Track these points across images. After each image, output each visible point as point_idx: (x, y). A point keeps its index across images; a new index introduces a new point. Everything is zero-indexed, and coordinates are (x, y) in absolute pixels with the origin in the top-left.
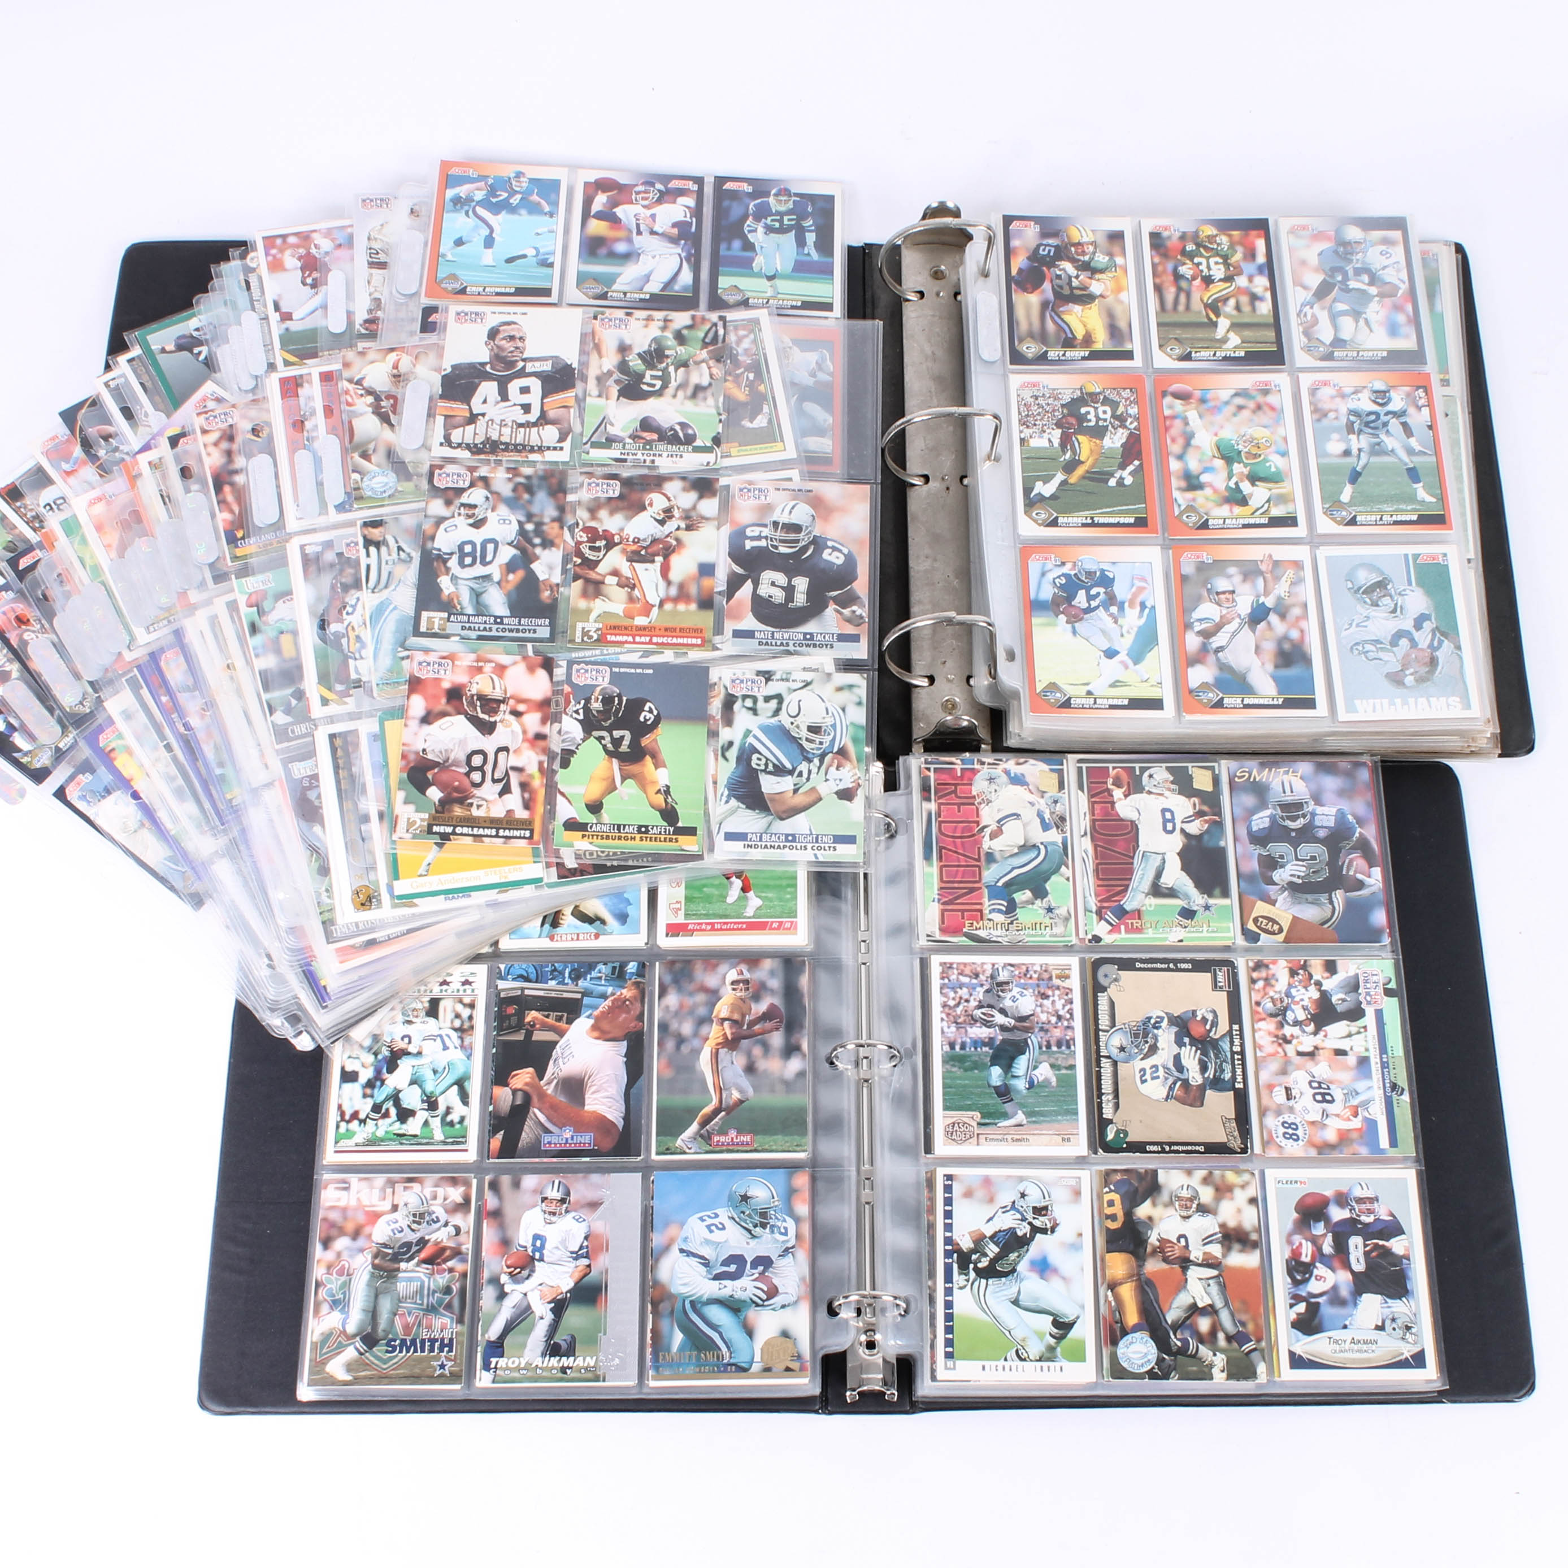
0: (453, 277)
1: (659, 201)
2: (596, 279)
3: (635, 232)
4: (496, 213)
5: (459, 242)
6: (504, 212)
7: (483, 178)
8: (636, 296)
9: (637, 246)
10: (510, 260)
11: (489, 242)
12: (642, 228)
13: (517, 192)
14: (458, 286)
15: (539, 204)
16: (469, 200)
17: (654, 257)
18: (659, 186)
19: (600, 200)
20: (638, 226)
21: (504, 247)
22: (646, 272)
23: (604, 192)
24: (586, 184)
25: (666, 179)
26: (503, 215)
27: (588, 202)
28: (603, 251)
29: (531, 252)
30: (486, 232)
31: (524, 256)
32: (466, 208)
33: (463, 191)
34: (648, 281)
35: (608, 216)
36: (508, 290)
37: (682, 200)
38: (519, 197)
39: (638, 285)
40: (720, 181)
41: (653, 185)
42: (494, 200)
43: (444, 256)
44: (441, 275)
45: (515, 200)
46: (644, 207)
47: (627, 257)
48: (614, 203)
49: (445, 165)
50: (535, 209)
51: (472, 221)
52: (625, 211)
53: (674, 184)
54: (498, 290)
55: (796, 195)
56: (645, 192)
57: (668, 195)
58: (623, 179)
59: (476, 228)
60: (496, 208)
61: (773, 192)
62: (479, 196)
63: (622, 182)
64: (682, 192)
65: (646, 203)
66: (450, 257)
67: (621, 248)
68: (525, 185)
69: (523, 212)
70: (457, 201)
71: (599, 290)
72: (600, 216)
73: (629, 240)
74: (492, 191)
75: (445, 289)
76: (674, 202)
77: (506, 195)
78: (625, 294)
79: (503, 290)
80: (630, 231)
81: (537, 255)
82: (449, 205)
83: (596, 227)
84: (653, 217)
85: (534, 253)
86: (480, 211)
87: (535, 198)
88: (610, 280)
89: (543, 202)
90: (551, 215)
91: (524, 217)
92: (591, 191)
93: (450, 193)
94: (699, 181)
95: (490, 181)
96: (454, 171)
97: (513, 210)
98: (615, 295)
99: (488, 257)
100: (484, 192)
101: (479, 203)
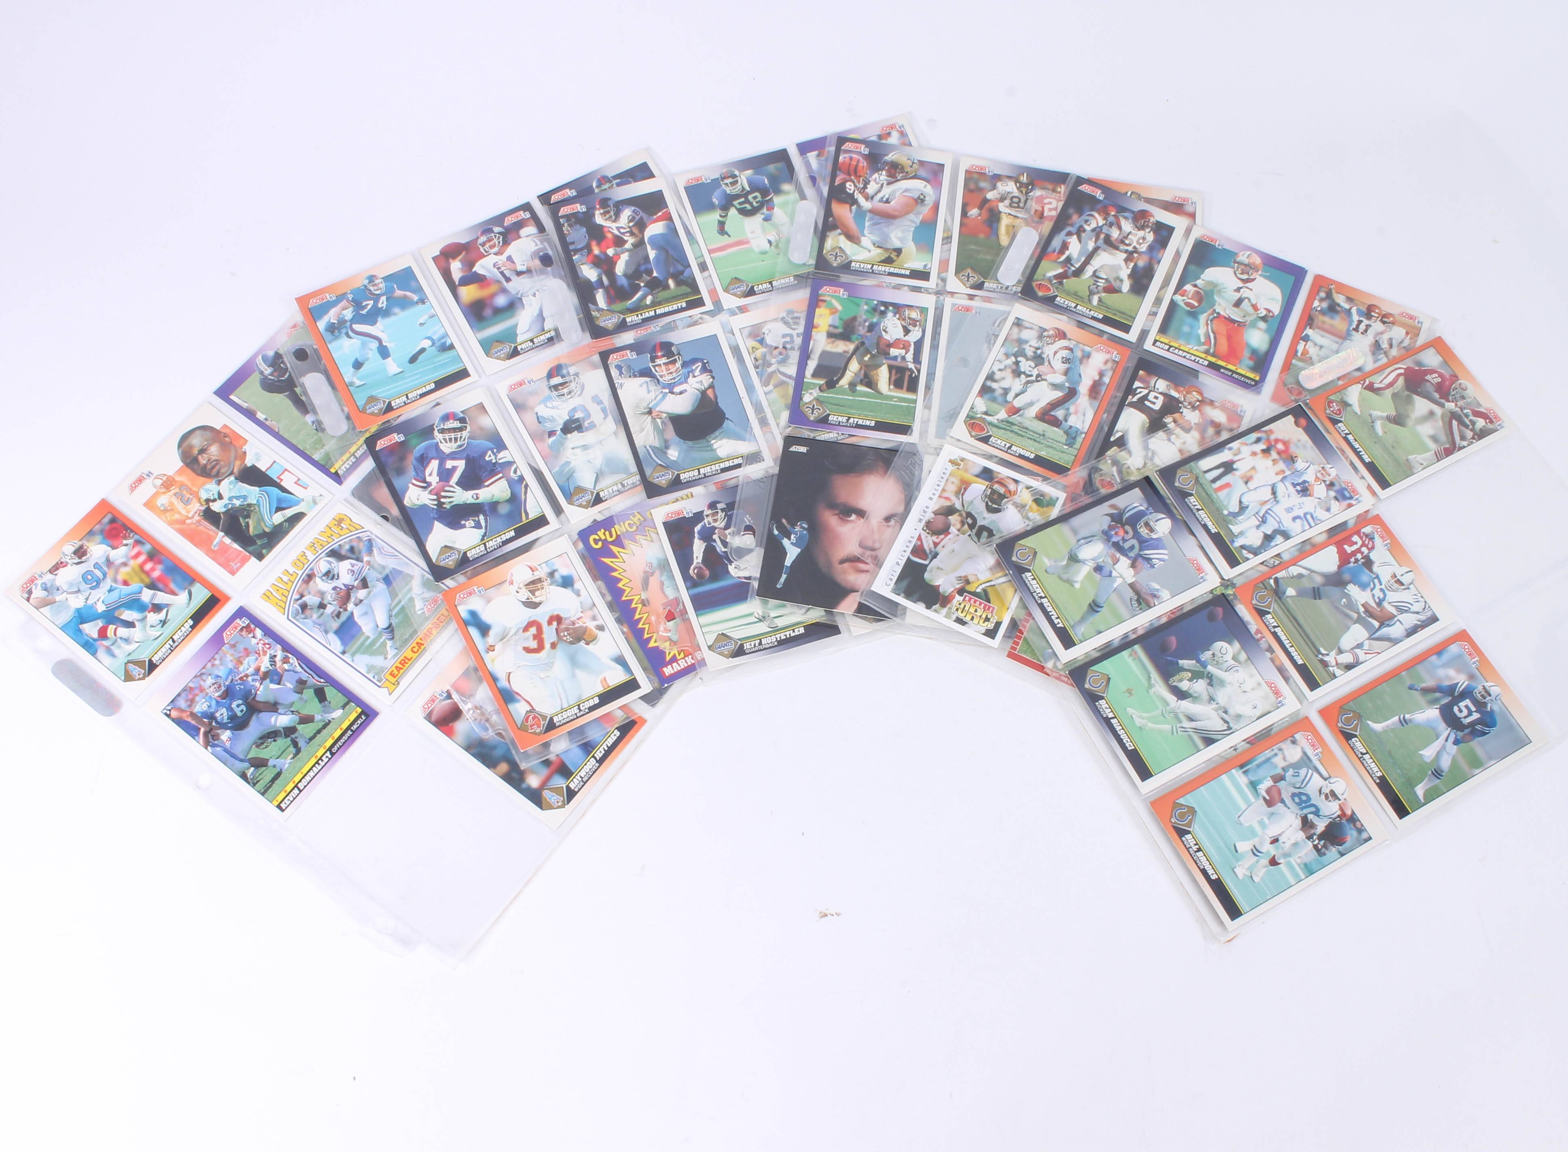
0: (372, 399)
1: (506, 243)
2: (499, 340)
3: (503, 280)
4: (373, 323)
5: (358, 365)
6: (379, 319)
7: (341, 297)
8: (543, 338)
9: (514, 292)
10: (413, 360)
11: (384, 352)
12: (507, 273)
13: (379, 296)
14: (381, 406)
15: (405, 297)
16: (342, 322)
17: (534, 295)
18: (497, 229)
19: (456, 267)
20: (502, 273)
21: (401, 351)
22: (537, 312)
23: (454, 258)
24: (435, 259)
25: (499, 220)
26: (381, 323)
27: (447, 275)
28: (488, 312)
29: (427, 344)
30: (374, 345)
31: (423, 350)
32: (344, 331)
33: (331, 316)
34: (544, 320)
35: (472, 278)
36: (428, 388)
37: (524, 232)
38: (384, 298)
39: (537, 327)
40: (545, 198)
41: (490, 231)
42: (364, 312)
43: (352, 384)
44: (361, 403)
45: (383, 303)
46: (495, 254)
47: (513, 306)
48: (469, 264)
49: (302, 301)
50: (405, 303)
51: (356, 341)
52: (483, 267)
53: (509, 221)
54: (420, 392)
55: (616, 177)
56: (489, 240)
57: (510, 234)
58: (463, 240)
59: (364, 345)
60: (371, 318)
61: (594, 185)
62: (348, 314)
63: (463, 242)
64: (520, 225)
65: (496, 250)
66: (358, 383)
67: (501, 301)
68: (382, 285)
69: (396, 310)
70: (332, 328)
71: (507, 349)
72: (465, 281)
73: (504, 291)
74: (357, 304)
75: (372, 414)
76: (519, 237)
77: (372, 302)
78: (532, 341)
79: (424, 390)
80: (499, 282)
81: (433, 344)
82: (328, 336)
83: (469, 293)
84: (510, 259)
85: (429, 343)
86: (358, 327)
87: (399, 293)
88: (510, 335)
89: (408, 293)
90: (422, 301)
91: (400, 316)
92: (443, 263)
93: (322, 325)
94: (527, 207)
95: (350, 297)
96: (313, 303)
97: (386, 313)
98: (524, 346)
99: (392, 366)
100: (351, 309)
101: (353, 321)
